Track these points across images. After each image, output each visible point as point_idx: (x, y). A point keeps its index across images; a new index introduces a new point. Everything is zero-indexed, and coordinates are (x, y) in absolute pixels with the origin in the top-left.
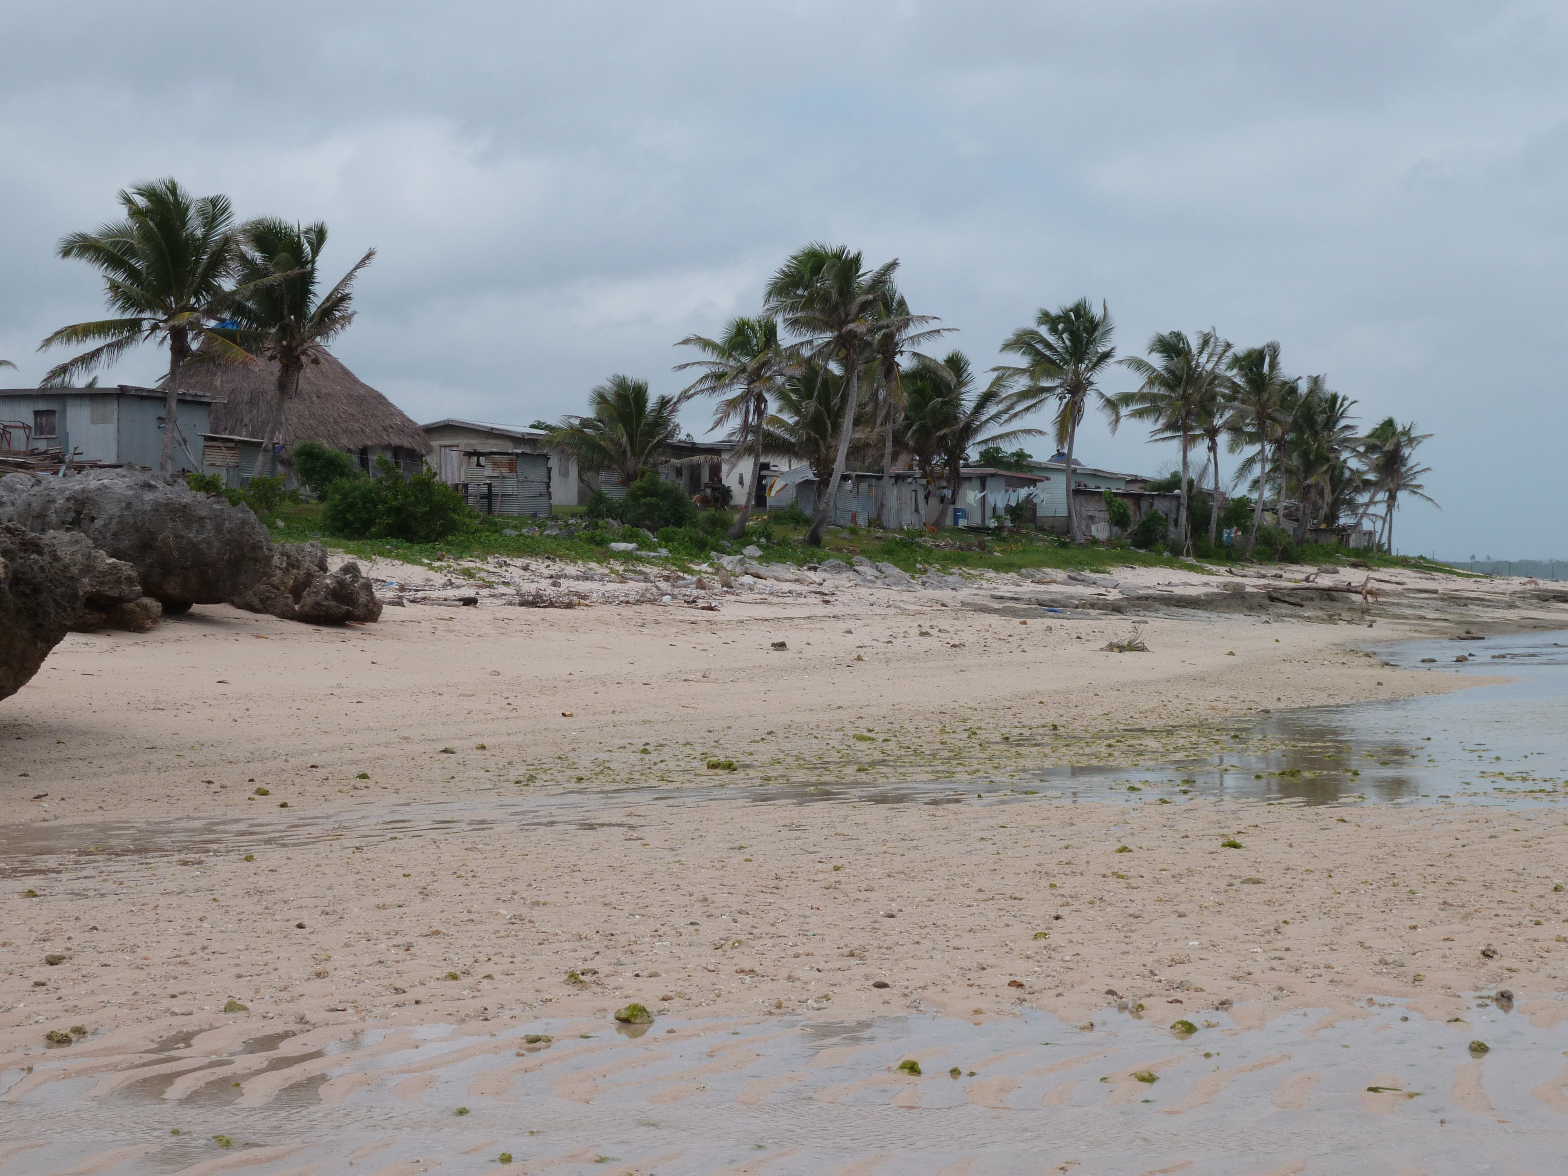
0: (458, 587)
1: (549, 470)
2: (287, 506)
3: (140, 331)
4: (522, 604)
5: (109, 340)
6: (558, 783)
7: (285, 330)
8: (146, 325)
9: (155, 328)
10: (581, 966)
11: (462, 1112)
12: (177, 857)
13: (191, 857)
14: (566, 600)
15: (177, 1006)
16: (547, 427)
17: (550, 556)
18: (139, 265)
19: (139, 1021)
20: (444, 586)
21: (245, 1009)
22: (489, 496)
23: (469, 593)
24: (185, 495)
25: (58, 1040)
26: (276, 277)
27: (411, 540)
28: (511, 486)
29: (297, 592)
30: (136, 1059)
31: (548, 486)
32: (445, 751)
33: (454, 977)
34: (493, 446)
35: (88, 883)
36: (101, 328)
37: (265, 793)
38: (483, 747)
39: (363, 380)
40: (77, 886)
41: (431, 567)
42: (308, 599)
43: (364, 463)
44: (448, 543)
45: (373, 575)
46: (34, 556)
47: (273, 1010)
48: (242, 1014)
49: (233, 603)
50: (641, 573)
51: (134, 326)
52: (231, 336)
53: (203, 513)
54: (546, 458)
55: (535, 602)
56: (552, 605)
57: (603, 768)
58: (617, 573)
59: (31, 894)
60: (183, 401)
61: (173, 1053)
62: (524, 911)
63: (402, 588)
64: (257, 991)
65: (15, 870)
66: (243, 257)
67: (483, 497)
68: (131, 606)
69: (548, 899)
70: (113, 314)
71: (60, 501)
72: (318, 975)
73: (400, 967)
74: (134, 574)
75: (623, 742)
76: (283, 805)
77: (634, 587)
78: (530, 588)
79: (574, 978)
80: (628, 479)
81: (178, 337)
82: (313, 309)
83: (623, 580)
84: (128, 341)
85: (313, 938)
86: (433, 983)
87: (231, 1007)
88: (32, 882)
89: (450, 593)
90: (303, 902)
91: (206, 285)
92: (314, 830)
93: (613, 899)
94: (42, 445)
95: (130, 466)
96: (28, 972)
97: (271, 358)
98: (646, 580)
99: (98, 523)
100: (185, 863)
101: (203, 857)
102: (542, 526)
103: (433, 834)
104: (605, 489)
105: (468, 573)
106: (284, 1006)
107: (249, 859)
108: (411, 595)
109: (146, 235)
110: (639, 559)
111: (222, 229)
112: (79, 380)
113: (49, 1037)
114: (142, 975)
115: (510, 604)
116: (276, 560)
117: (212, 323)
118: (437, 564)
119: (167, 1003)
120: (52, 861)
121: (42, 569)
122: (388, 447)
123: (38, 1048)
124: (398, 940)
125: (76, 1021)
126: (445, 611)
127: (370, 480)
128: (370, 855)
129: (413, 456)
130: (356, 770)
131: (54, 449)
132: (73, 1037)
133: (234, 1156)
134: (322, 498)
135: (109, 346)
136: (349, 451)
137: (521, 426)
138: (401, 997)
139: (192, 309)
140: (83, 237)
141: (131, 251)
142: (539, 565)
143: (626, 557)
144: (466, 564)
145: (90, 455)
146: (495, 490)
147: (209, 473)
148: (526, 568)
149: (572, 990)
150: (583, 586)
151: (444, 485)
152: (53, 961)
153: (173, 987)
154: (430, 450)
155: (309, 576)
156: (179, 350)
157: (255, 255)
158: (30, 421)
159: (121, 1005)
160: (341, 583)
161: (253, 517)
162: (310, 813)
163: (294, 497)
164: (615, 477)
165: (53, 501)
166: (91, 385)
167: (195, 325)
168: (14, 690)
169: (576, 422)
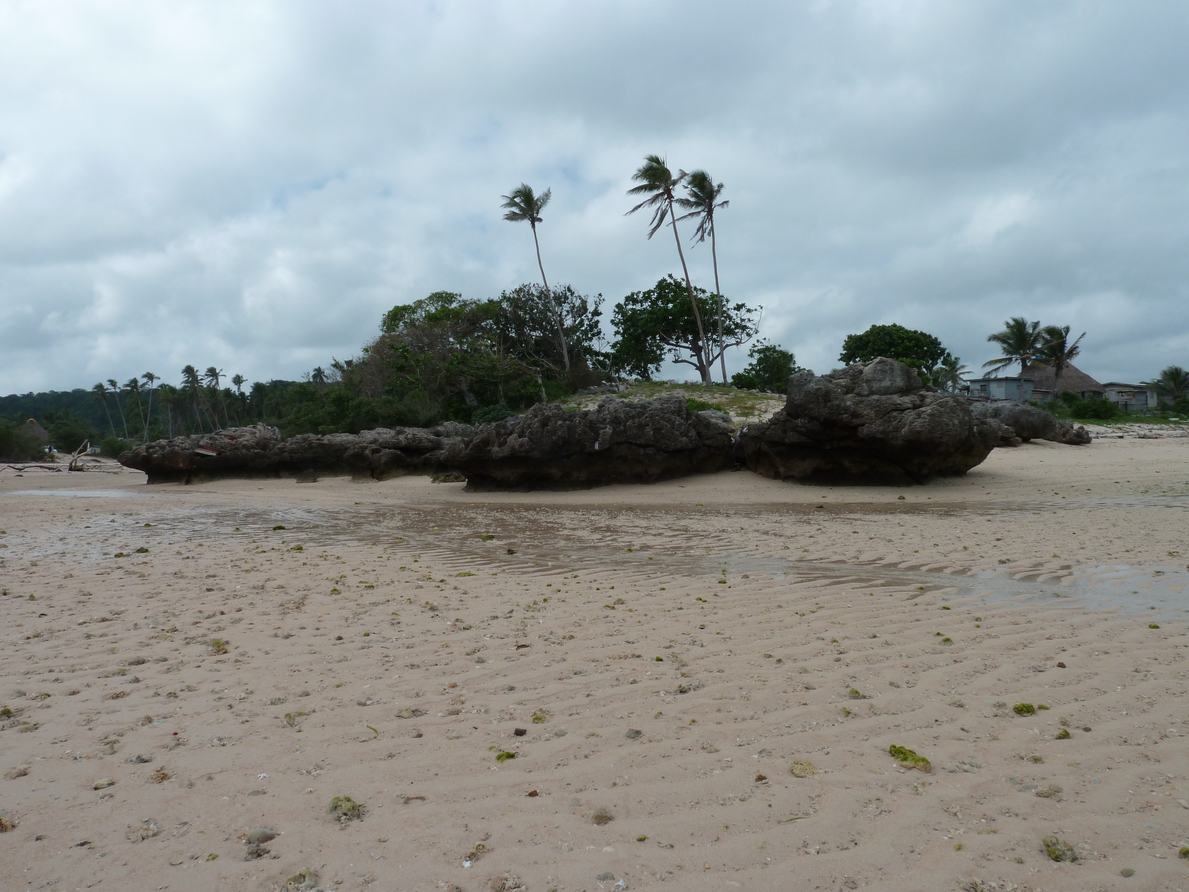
0: (1117, 433)
1: (1147, 396)
2: (1059, 410)
3: (1012, 361)
4: (1139, 438)
5: (1003, 364)
6: (1156, 493)
7: (1057, 358)
8: (1014, 359)
9: (1016, 360)
10: (1172, 551)
11: (1136, 593)
12: (1032, 512)
13: (1036, 512)
14: (1155, 436)
15: (1038, 554)
16: (1145, 383)
17: (1148, 423)
18: (1011, 342)
19: (1026, 558)
20: (1112, 433)
21: (1059, 557)
22: (1126, 405)
23: (1121, 435)
24: (1029, 408)
25: (1002, 562)
26: (1055, 342)
27: (1099, 419)
28: (1133, 402)
29: (1064, 435)
30: (1027, 569)
31: (1147, 401)
32: (1116, 483)
33: (1128, 551)
34: (1127, 390)
35: (1006, 518)
36: (1000, 361)
37: (1057, 494)
38: (1129, 482)
39: (1083, 372)
40: (1001, 519)
41: (1107, 427)
42: (1068, 437)
43: (1083, 396)
44: (1112, 420)
45: (1088, 430)
46: (985, 426)
47: (1068, 558)
48: (1058, 558)
49: (1044, 439)
50: (1181, 427)
51: (1010, 360)
52: (1040, 361)
53: (1034, 412)
54: (1146, 392)
55: (1144, 437)
56: (1150, 438)
57: (1172, 489)
58: (1172, 427)
59: (989, 521)
60: (1025, 381)
61: (1038, 568)
62: (1150, 532)
63: (1098, 433)
64: (1062, 552)
65: (983, 514)
66: (1043, 337)
67: (1124, 405)
68: (1012, 439)
69: (1157, 529)
70: (1004, 356)
71: (991, 410)
72: (1082, 548)
73: (1109, 547)
74: (1013, 430)
75: (1178, 481)
76: (1064, 498)
77: (1179, 432)
78: (1142, 433)
79: (1171, 554)
80: (1175, 398)
81: (1024, 361)
82: (1066, 351)
83: (1175, 430)
84: (1009, 363)
85: (1079, 537)
86: (1121, 553)
87: (1055, 556)
88: (989, 517)
89: (1114, 435)
90: (1074, 526)
91: (1032, 346)
92: (1075, 505)
93: (1181, 529)
94: (983, 395)
95: (1011, 400)
96: (991, 542)
97: (1053, 366)
98: (1183, 429)
99: (1002, 416)
100: (1035, 514)
101: (1040, 512)
102: (1145, 414)
103: (1115, 508)
104: (1167, 401)
105: (1120, 429)
106: (1072, 557)
107: (1055, 513)
108: (1101, 435)
109: (1013, 333)
110: (1180, 423)
111: (1037, 330)
112: (993, 376)
113: (1000, 561)
114: (1025, 545)
115: (1135, 438)
116: (1057, 426)
117: (1034, 357)
118: (1109, 426)
119: (1034, 554)
120: (994, 512)
121: (987, 429)
122: (1091, 391)
123: (996, 564)
124: (1107, 539)
125: (1007, 557)
126: (1113, 440)
127: (1085, 401)
128: (1094, 513)
129: (1100, 394)
130: (1086, 488)
131: (986, 396)
132: (1007, 561)
133: (1061, 600)
134: (1070, 407)
135: (1003, 366)
136: (1078, 393)
137: (1136, 383)
138: (1110, 556)
139: (1028, 354)
140: (995, 335)
141: (1009, 338)
142: (1144, 426)
143: (1175, 423)
144: (1119, 426)
145: (997, 397)
146: (1128, 403)
147: (1034, 401)
148: (1139, 427)
149: (1169, 557)
150: (1160, 432)
151: (1110, 402)
152: (998, 540)
153: (1036, 549)
154: (1105, 392)
155: (1068, 430)
156: (1024, 366)
157: (1048, 337)
158: (979, 388)
159: (1020, 553)
160: (1078, 432)
161: (1050, 413)
162: (1073, 500)
163: (1061, 407)
164: (1170, 398)
165: (988, 410)
166: (995, 377)
167: (1029, 358)
168: (979, 464)
169: (1156, 381)
